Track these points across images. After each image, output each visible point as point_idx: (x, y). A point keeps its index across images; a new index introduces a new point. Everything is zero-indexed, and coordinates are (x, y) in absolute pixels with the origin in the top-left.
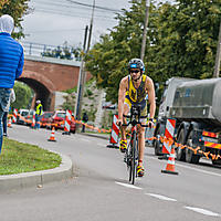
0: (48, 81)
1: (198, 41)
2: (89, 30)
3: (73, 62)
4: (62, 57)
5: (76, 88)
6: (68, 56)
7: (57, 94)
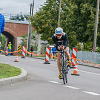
0: (13, 32)
1: (86, 9)
2: (32, 6)
4: (20, 20)
5: (27, 34)
6: (22, 19)
7: (18, 38)
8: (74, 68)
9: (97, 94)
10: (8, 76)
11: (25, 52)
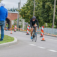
0: (9, 18)
1: (48, 5)
2: (19, 3)
3: (16, 12)
4: (13, 11)
5: (17, 19)
6: (14, 11)
7: (12, 21)
8: (42, 37)
9: (55, 51)
10: (7, 42)
11: (16, 29)
